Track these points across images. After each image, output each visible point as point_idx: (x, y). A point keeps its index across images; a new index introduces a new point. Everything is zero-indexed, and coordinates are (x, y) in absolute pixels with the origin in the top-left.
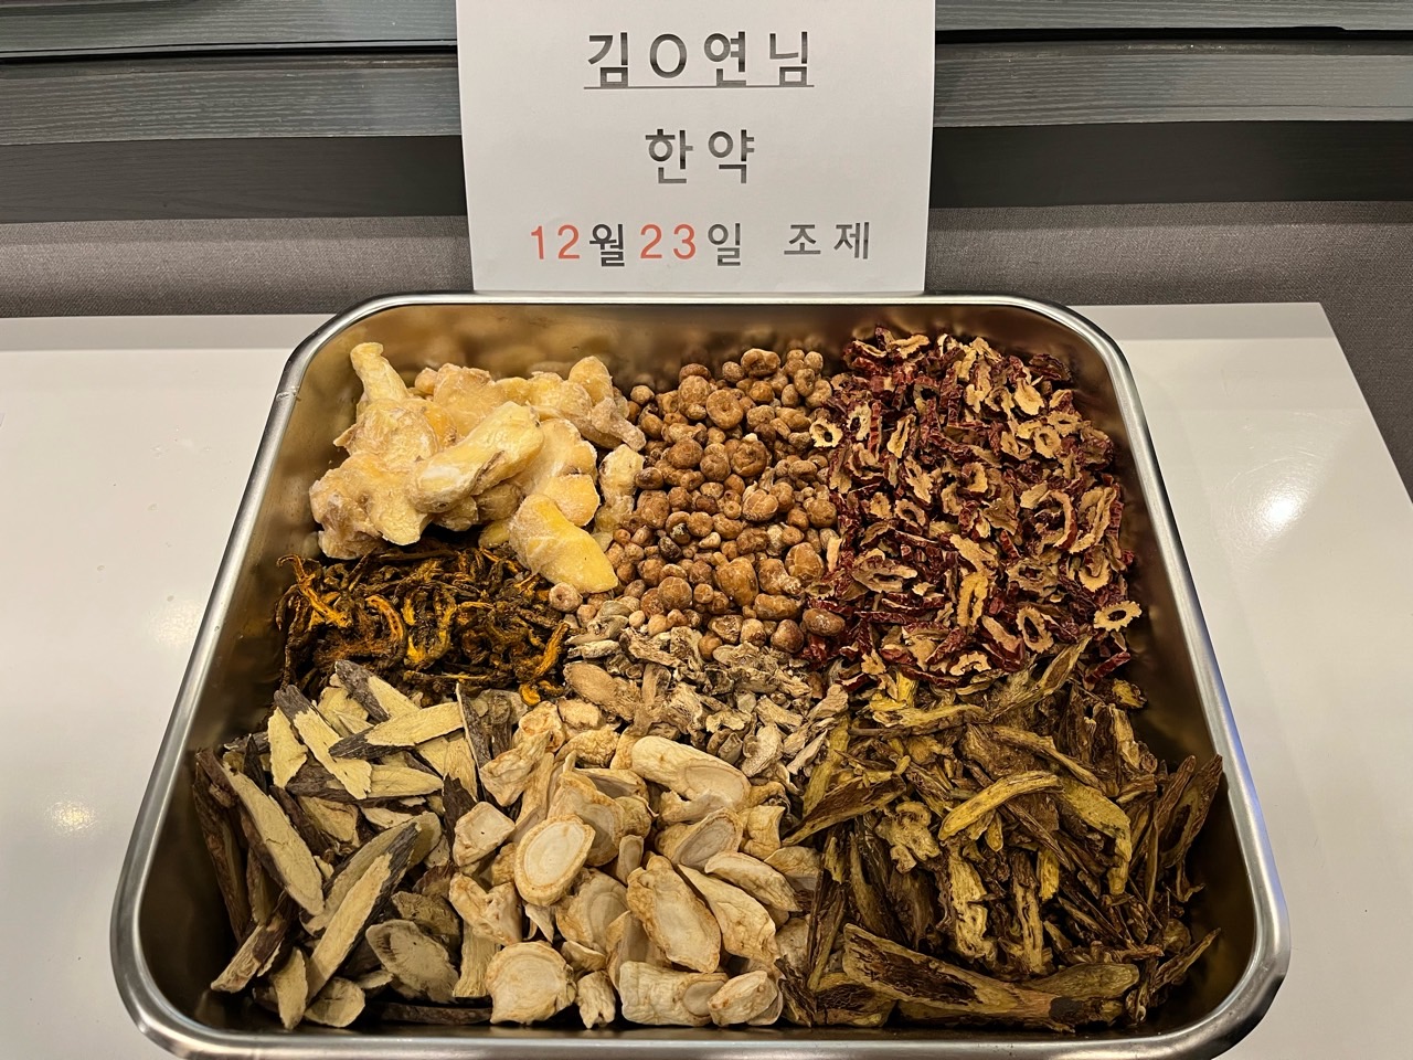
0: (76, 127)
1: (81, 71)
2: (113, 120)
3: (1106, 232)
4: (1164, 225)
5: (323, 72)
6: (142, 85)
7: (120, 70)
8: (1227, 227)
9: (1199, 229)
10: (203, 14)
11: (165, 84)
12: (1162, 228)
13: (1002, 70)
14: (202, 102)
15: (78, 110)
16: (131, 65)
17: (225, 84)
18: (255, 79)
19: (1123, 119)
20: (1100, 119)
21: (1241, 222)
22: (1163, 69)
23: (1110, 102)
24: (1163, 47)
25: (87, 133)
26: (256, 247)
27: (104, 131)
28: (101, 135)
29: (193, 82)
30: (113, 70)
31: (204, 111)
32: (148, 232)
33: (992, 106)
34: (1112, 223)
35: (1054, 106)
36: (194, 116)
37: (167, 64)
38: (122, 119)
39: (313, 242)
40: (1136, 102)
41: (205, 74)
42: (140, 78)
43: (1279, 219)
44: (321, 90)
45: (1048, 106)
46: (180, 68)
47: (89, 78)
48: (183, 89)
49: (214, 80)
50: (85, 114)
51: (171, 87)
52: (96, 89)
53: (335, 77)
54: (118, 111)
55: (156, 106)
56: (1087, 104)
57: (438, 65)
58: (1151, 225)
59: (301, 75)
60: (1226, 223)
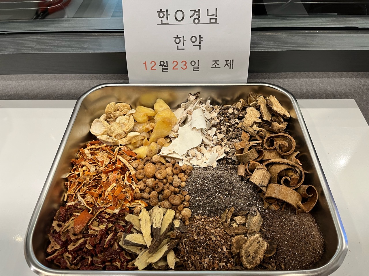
0: (24, 49)
1: (27, 36)
2: (34, 48)
3: (295, 80)
4: (311, 78)
5: (90, 37)
6: (42, 40)
7: (37, 36)
8: (328, 79)
9: (321, 79)
10: (59, 23)
11: (49, 40)
12: (311, 79)
13: (267, 37)
14: (58, 44)
15: (25, 46)
16: (40, 35)
17: (64, 40)
18: (72, 39)
19: (300, 49)
20: (293, 49)
21: (332, 78)
22: (310, 37)
23: (296, 45)
24: (310, 32)
25: (27, 51)
26: (70, 82)
27: (32, 51)
28: (31, 51)
29: (56, 39)
30: (35, 36)
31: (58, 46)
32: (42, 78)
33: (265, 46)
34: (297, 77)
35: (281, 46)
36: (56, 47)
37: (50, 35)
38: (37, 48)
39: (85, 81)
40: (303, 45)
41: (60, 37)
42: (42, 38)
43: (342, 77)
44: (89, 42)
45: (279, 46)
46: (53, 36)
47: (29, 38)
48: (53, 41)
49: (61, 39)
50: (27, 46)
51: (50, 40)
52: (30, 40)
53: (93, 38)
54: (36, 46)
55: (46, 45)
56: (290, 46)
57: (119, 36)
58: (308, 78)
59: (84, 38)
60: (328, 78)
